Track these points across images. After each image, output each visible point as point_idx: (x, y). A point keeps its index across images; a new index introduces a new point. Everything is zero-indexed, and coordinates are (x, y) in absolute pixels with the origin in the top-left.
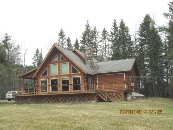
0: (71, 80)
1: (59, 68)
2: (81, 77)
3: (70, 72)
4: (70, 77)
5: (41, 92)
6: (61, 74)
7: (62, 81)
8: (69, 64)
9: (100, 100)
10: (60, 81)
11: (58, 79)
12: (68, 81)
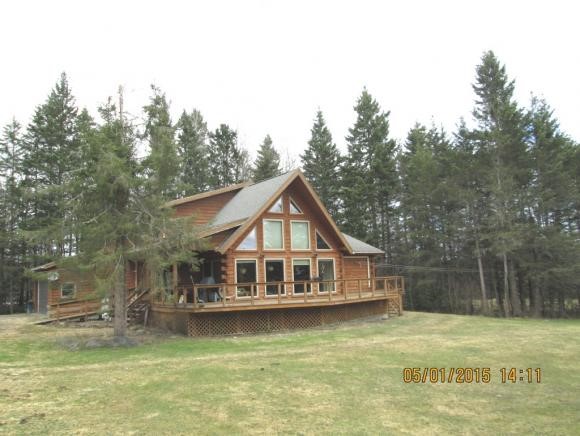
0: (314, 265)
1: (287, 233)
3: (313, 247)
6: (293, 250)
7: (295, 267)
8: (311, 226)
10: (289, 266)
11: (284, 260)
12: (308, 267)
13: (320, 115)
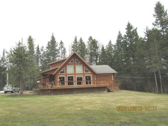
0: (84, 77)
1: (75, 68)
2: (92, 76)
3: (83, 72)
4: (84, 75)
5: (59, 86)
6: (76, 73)
7: (77, 78)
8: (83, 66)
9: (109, 91)
10: (75, 78)
11: (74, 76)
12: (82, 78)
13: (119, 32)
